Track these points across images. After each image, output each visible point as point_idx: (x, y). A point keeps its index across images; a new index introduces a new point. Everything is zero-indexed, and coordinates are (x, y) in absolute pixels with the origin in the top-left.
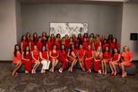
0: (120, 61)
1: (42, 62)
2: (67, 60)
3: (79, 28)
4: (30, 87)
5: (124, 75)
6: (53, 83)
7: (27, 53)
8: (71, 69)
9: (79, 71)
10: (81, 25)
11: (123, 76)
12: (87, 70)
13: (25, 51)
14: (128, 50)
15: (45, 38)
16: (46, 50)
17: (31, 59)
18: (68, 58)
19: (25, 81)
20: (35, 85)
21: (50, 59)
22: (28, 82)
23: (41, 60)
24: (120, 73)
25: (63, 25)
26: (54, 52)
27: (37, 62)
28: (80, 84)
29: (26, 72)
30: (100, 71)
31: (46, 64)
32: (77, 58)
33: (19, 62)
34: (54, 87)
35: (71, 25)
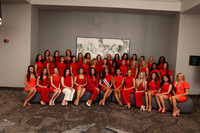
0: (171, 94)
1: (64, 90)
2: (98, 89)
3: (117, 47)
4: (47, 122)
5: (176, 112)
6: (78, 119)
7: (45, 77)
8: (103, 102)
9: (114, 105)
10: (119, 42)
11: (174, 114)
12: (124, 104)
13: (41, 75)
14: (183, 79)
15: (69, 58)
16: (70, 75)
17: (49, 86)
18: (100, 87)
19: (41, 114)
20: (54, 120)
21: (75, 87)
22: (44, 116)
23: (62, 88)
24: (170, 110)
25: (95, 42)
26: (81, 77)
27: (57, 91)
28: (113, 121)
29: (42, 103)
30: (143, 107)
31: (69, 94)
32: (112, 87)
33: (33, 89)
34: (79, 123)
35: (106, 41)
